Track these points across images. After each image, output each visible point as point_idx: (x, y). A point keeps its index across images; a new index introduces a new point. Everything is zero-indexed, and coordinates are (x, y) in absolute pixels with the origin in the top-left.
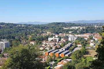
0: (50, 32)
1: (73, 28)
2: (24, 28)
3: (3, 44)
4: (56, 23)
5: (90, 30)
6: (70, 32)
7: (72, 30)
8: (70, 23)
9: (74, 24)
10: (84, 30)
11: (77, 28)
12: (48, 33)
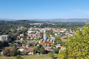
0: (23, 27)
1: (36, 24)
2: (1, 24)
3: (6, 37)
4: (23, 20)
5: (46, 25)
6: (35, 27)
7: (35, 25)
8: (32, 21)
9: (34, 21)
10: (42, 25)
11: (38, 24)
12: (21, 27)
